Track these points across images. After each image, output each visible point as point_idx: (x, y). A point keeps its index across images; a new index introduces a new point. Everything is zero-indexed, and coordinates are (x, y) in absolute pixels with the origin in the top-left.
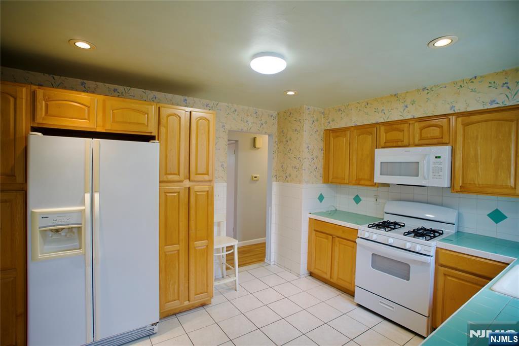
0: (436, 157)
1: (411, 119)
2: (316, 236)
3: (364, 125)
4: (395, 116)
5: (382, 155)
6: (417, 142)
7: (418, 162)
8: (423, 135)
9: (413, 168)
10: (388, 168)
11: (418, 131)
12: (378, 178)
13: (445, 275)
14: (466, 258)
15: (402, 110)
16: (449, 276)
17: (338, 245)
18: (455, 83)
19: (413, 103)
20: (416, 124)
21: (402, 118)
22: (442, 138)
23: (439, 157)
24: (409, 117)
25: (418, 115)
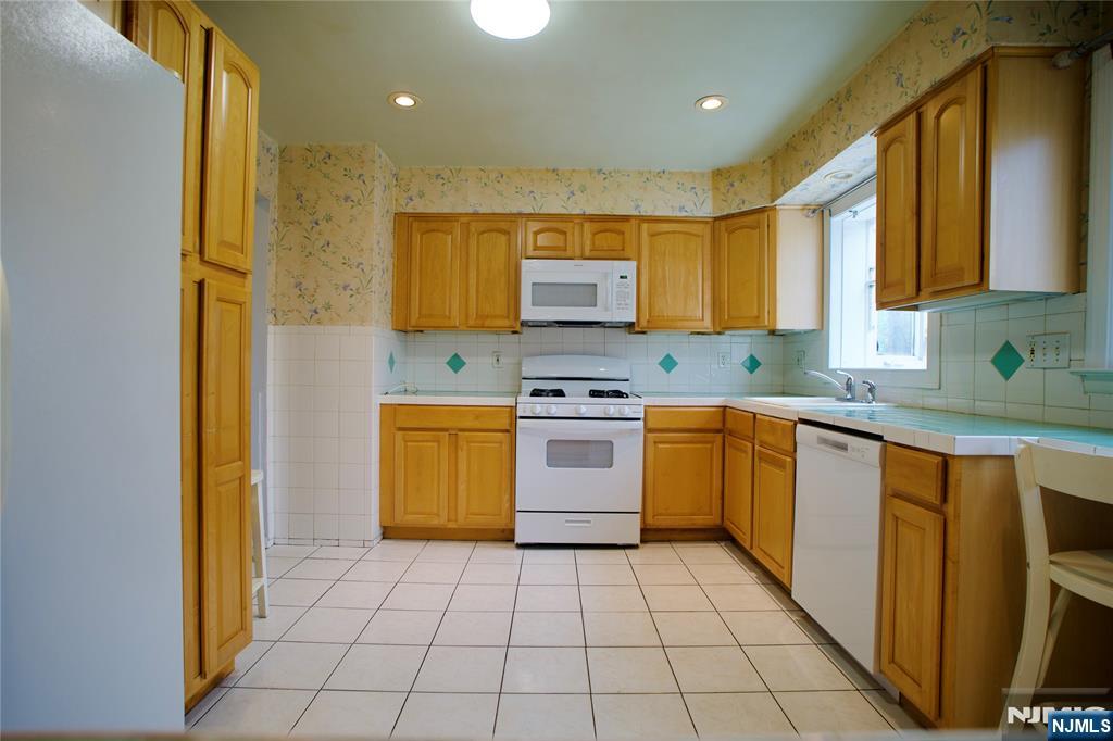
0: (621, 277)
1: (578, 215)
2: (406, 441)
3: (494, 214)
4: (555, 206)
5: (534, 271)
6: (587, 254)
7: (595, 285)
8: (597, 243)
9: (589, 293)
10: (546, 293)
11: (590, 236)
12: (529, 312)
13: (655, 443)
14: (679, 412)
15: (566, 199)
16: (660, 443)
17: (465, 447)
18: (641, 173)
19: (583, 189)
20: (587, 225)
21: (564, 211)
22: (623, 250)
23: (626, 277)
24: (577, 211)
25: (590, 210)
